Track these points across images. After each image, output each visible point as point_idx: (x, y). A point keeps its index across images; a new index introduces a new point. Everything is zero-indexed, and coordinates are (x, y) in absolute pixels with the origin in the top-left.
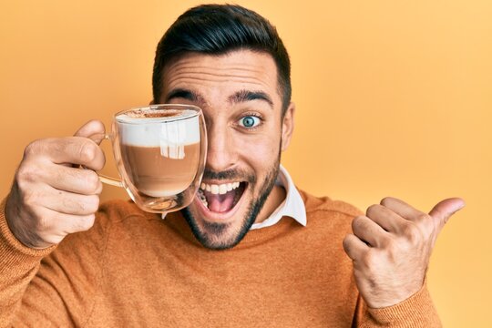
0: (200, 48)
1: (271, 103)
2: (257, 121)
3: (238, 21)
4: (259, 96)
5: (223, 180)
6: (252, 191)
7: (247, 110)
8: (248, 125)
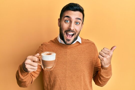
0: (72, 9)
1: (81, 21)
2: (78, 23)
3: (79, 6)
4: (80, 19)
5: (72, 32)
6: (75, 36)
7: (77, 21)
8: (77, 24)
